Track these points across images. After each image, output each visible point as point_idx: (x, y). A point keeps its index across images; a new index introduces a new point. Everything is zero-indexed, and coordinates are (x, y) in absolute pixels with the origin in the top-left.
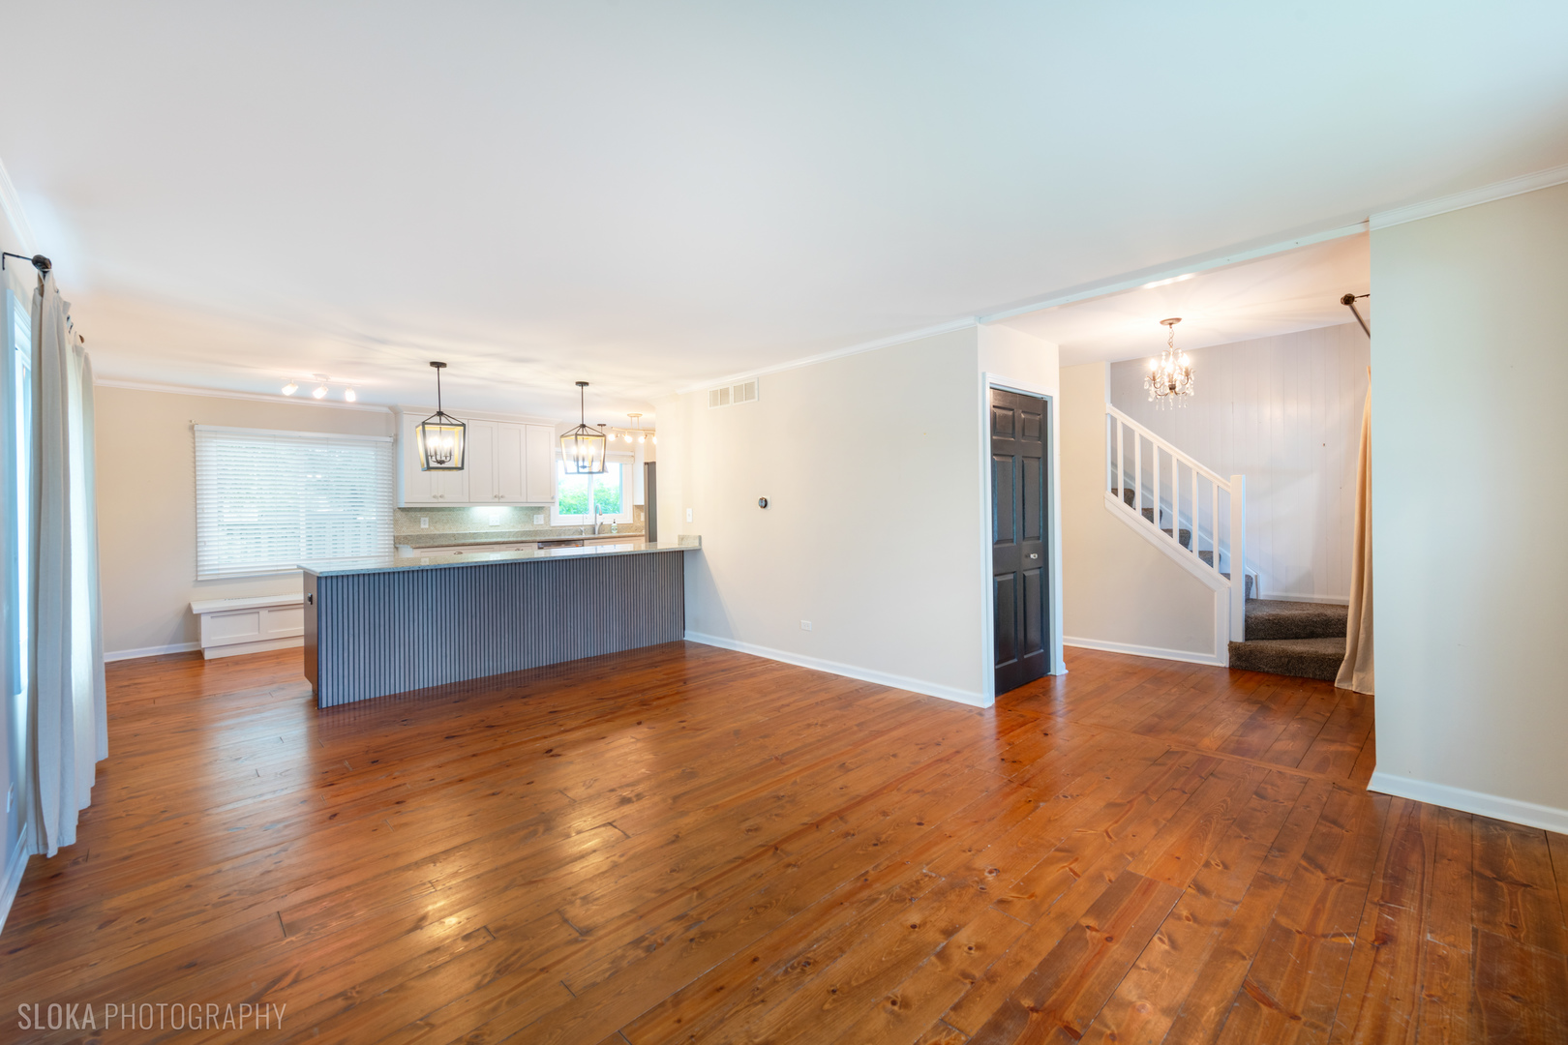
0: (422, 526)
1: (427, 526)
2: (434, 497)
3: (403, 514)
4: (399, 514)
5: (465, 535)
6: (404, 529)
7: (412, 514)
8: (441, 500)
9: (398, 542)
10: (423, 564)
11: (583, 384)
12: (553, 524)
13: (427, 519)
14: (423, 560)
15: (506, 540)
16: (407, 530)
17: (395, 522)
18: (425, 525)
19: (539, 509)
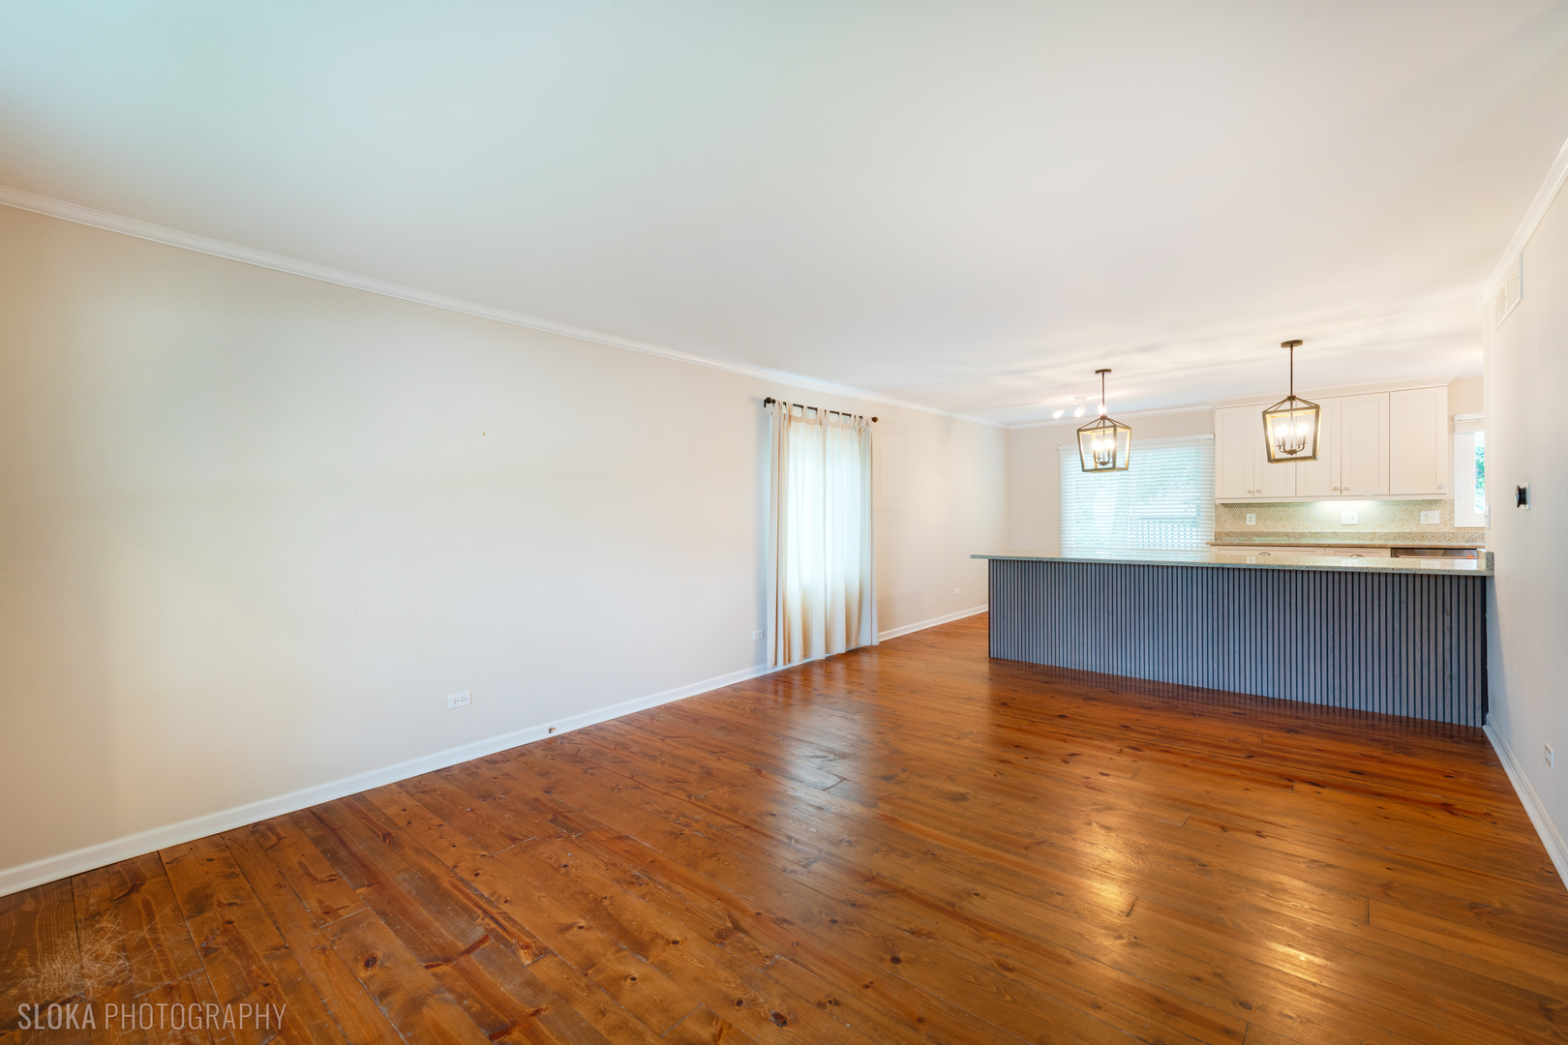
0: (1248, 523)
1: (1254, 523)
2: (1250, 492)
3: (1227, 510)
4: (1222, 510)
5: (1302, 535)
6: (1228, 525)
7: (1237, 510)
8: (1257, 495)
9: (1219, 540)
10: (1248, 562)
11: (1292, 344)
12: (1458, 524)
13: (1254, 516)
14: (1248, 558)
15: (1367, 543)
16: (1230, 527)
17: (1218, 519)
18: (1251, 521)
19: (1431, 504)
